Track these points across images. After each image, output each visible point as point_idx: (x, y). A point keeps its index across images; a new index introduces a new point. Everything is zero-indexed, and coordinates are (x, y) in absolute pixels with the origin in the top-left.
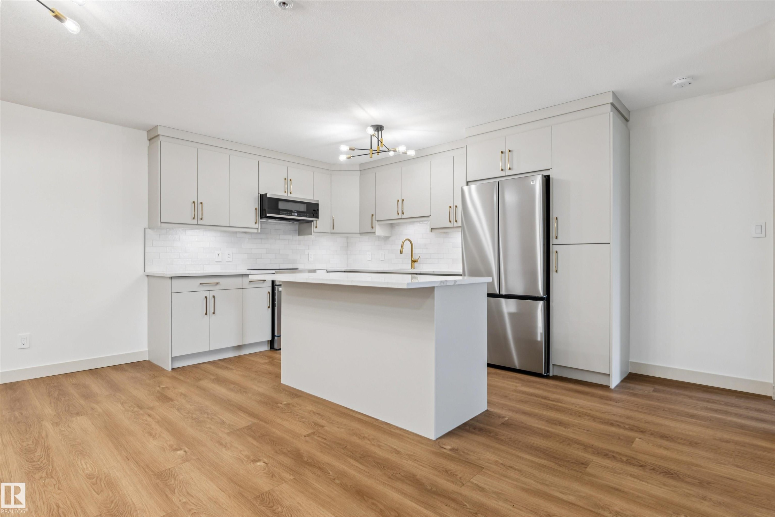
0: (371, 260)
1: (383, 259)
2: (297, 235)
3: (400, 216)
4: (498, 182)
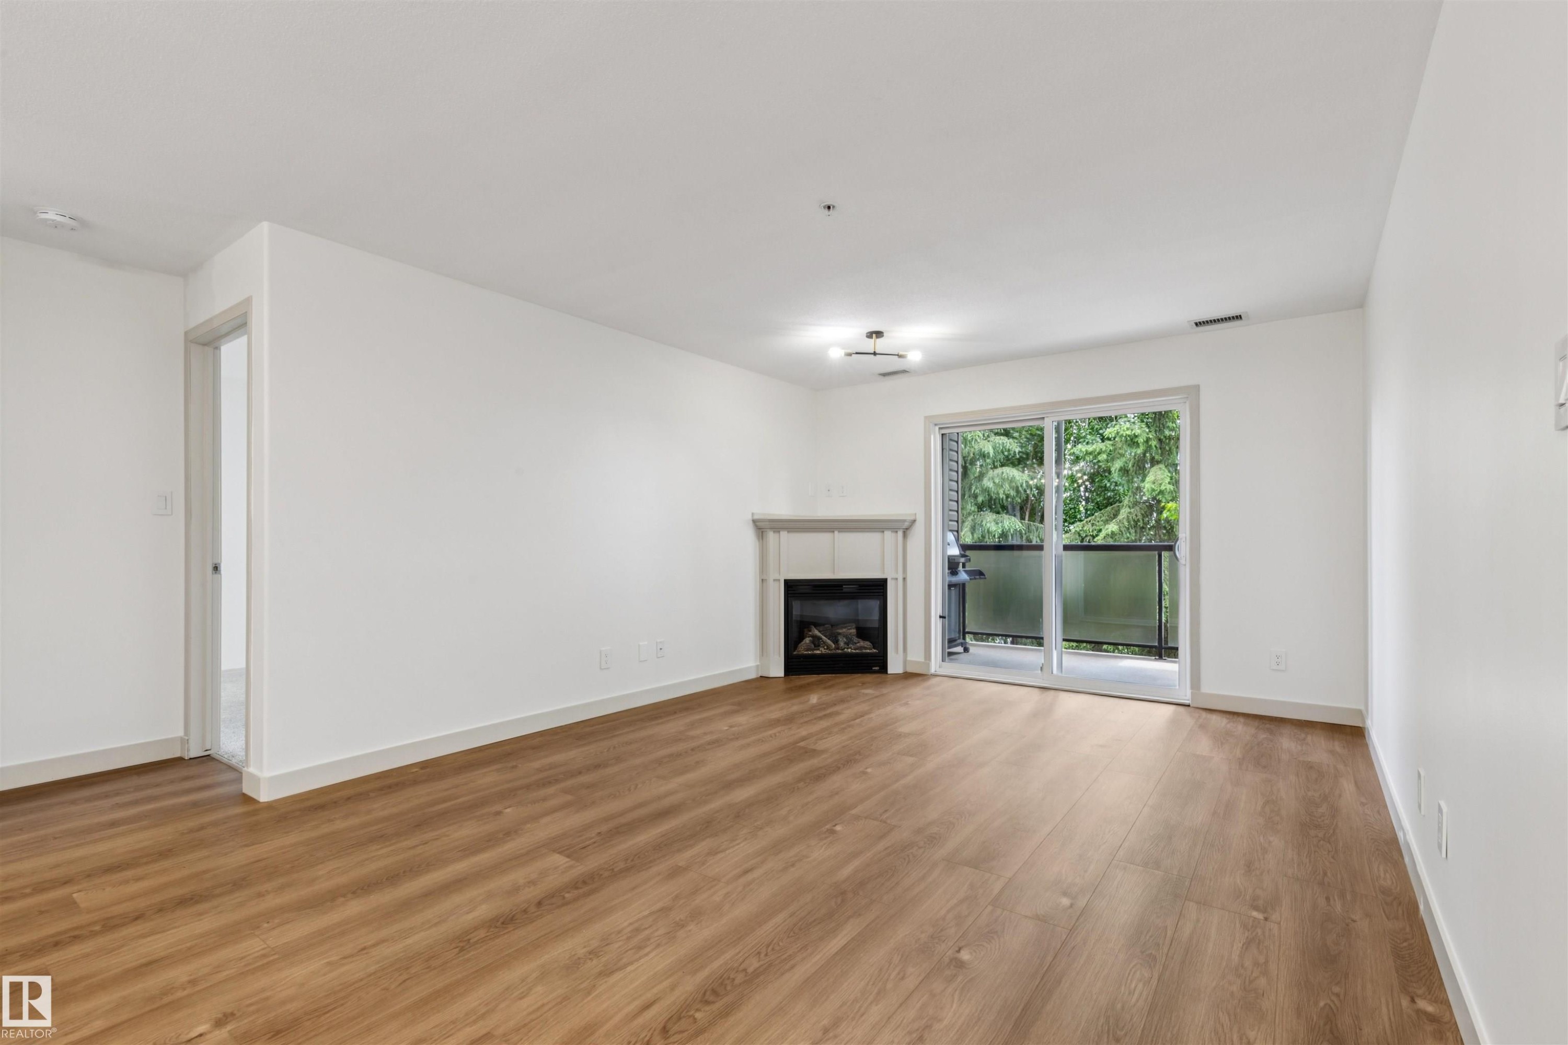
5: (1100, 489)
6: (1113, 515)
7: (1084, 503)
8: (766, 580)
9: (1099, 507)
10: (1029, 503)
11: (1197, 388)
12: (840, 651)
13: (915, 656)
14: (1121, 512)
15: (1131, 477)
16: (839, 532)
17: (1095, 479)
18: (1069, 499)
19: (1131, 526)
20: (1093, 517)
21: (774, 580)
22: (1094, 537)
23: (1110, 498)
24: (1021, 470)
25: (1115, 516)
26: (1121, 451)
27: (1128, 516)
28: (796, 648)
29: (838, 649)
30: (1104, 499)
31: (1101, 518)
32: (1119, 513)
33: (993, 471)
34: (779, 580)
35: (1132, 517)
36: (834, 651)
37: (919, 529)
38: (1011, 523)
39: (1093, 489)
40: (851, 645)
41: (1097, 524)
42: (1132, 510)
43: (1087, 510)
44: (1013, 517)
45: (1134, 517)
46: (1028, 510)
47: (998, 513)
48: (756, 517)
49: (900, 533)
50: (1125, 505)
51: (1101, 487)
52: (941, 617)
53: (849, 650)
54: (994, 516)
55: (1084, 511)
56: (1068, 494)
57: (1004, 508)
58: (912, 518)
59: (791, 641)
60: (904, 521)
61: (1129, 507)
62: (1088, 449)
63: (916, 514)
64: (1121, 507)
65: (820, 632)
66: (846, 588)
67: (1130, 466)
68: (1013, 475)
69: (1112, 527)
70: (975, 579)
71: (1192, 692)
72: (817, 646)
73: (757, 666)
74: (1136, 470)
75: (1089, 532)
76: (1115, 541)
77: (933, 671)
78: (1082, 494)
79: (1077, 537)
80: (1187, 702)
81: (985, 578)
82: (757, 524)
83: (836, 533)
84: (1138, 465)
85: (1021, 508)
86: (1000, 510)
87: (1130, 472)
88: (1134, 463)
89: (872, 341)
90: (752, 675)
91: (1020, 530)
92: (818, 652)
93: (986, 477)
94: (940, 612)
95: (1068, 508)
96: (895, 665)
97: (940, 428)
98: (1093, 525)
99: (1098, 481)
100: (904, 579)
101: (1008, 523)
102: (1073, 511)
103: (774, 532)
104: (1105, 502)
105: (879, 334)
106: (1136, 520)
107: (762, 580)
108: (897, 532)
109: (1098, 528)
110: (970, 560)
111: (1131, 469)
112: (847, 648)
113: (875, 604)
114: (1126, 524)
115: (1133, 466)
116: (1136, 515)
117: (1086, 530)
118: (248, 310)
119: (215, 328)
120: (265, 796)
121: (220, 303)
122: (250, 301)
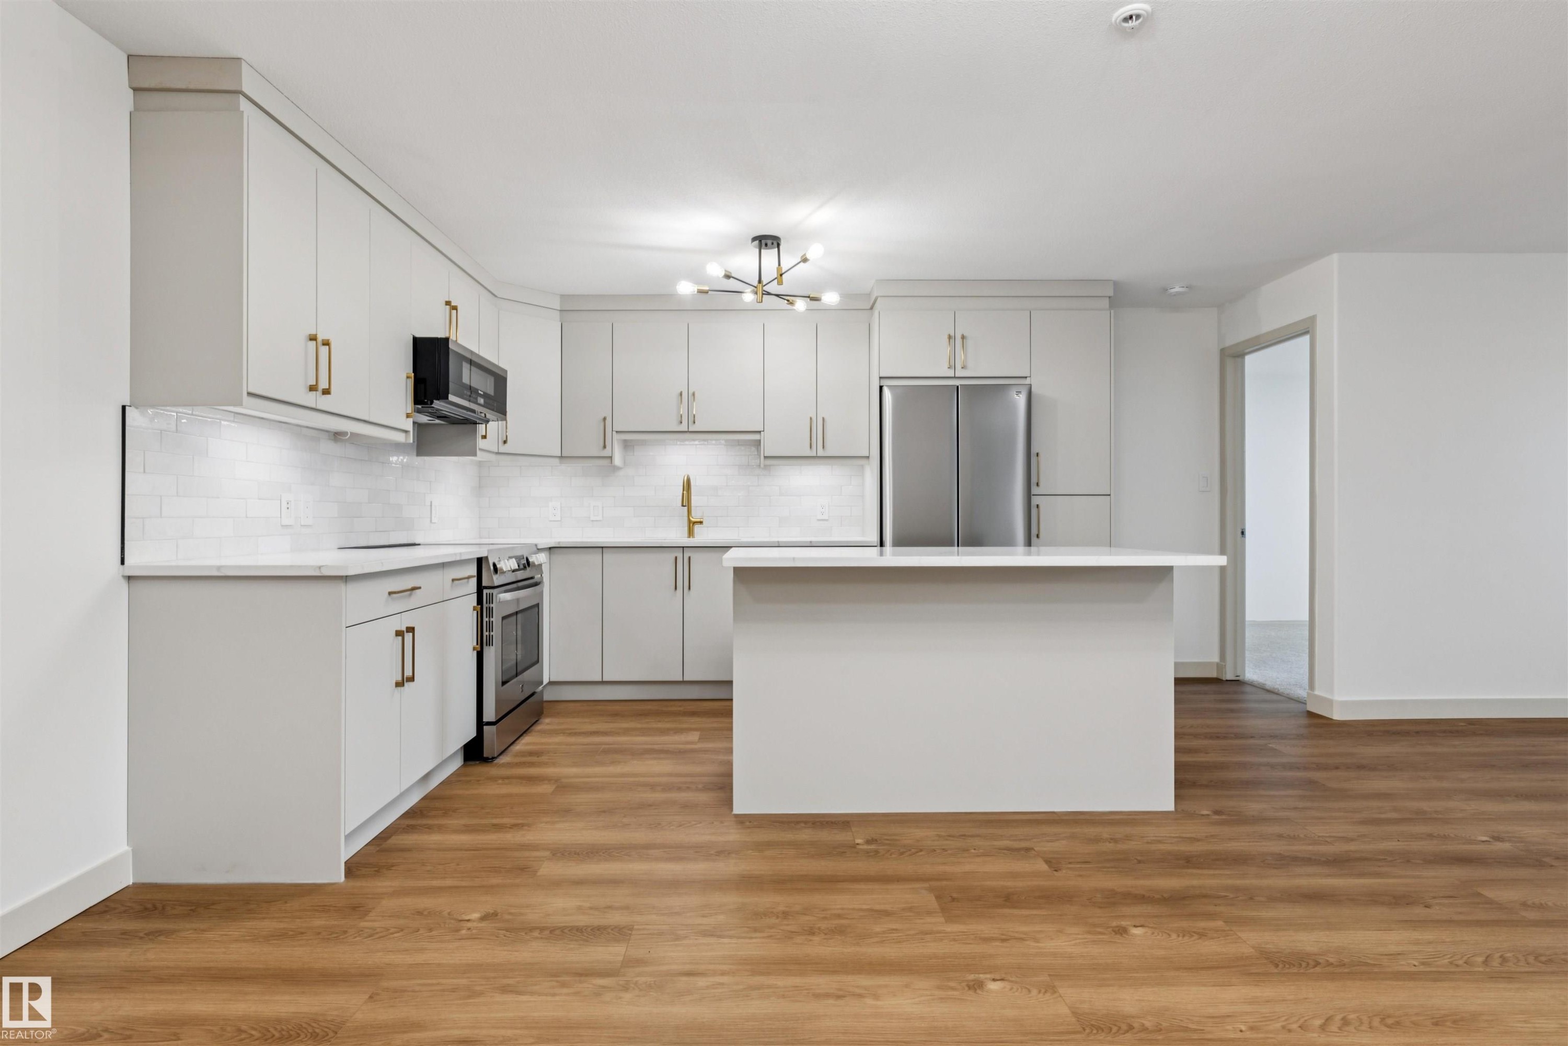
0: (561, 521)
1: (600, 518)
2: (415, 454)
3: (684, 427)
4: (958, 387)
118: (1305, 328)
119: (1259, 343)
120: (1337, 715)
121: (1269, 323)
122: (1313, 319)
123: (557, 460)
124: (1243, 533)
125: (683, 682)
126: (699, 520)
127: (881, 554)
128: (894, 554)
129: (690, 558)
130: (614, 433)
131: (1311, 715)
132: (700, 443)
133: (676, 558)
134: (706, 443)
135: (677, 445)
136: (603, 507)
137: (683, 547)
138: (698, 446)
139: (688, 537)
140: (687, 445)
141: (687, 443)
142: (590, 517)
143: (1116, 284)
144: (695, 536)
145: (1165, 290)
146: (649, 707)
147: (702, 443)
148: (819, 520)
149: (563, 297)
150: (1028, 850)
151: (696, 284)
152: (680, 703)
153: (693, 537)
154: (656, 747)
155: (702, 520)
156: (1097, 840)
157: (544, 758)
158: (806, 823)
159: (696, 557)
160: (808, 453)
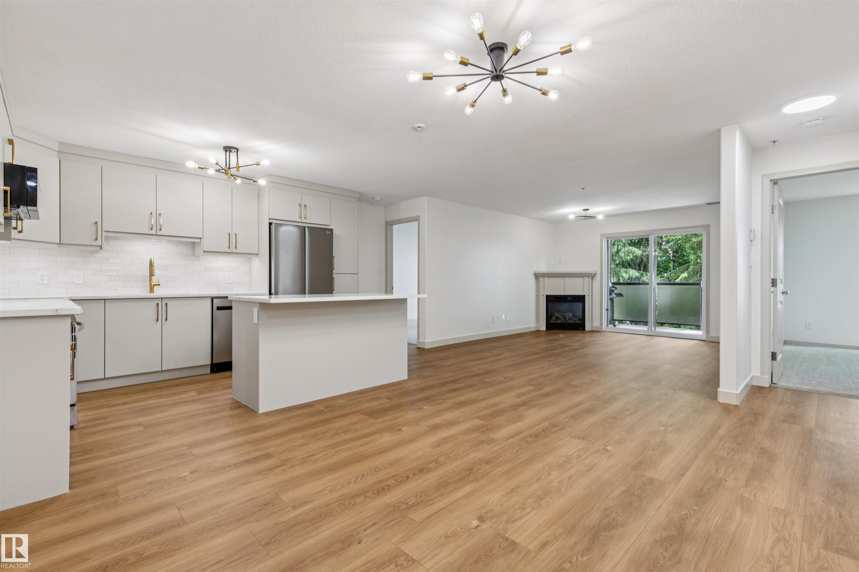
0: (48, 284)
1: (81, 282)
3: (153, 232)
4: (305, 227)
5: (681, 256)
6: (686, 269)
7: (672, 263)
8: (539, 295)
9: (680, 264)
10: (643, 263)
11: (709, 225)
12: (566, 322)
13: (596, 324)
14: (690, 268)
15: (695, 251)
16: (567, 277)
17: (679, 251)
18: (664, 261)
19: (695, 274)
20: (676, 270)
21: (542, 295)
22: (675, 279)
23: (686, 260)
24: (638, 247)
25: (687, 269)
26: (689, 239)
27: (693, 270)
28: (550, 320)
29: (566, 321)
30: (683, 261)
31: (679, 270)
32: (689, 268)
33: (624, 248)
34: (544, 295)
35: (695, 270)
36: (564, 322)
37: (598, 277)
38: (634, 273)
39: (677, 256)
40: (570, 320)
41: (677, 273)
42: (695, 267)
43: (674, 266)
44: (634, 270)
45: (696, 270)
46: (643, 266)
47: (627, 268)
48: (535, 272)
49: (590, 278)
50: (692, 264)
51: (682, 255)
52: (606, 310)
53: (570, 322)
54: (625, 270)
55: (672, 267)
56: (664, 258)
57: (630, 265)
58: (595, 272)
59: (549, 317)
60: (592, 273)
61: (694, 265)
62: (672, 238)
63: (597, 271)
64: (690, 265)
65: (558, 314)
66: (569, 298)
67: (695, 246)
68: (634, 251)
69: (685, 275)
70: (619, 297)
71: (706, 336)
72: (558, 320)
73: (536, 326)
74: (698, 248)
75: (673, 277)
76: (686, 281)
77: (603, 330)
78: (671, 258)
79: (667, 279)
80: (704, 339)
81: (623, 297)
82: (536, 275)
83: (566, 278)
84: (699, 245)
85: (639, 265)
86: (628, 266)
87: (695, 248)
88: (697, 244)
89: (584, 212)
90: (534, 330)
91: (638, 276)
92: (558, 322)
93: (620, 251)
94: (606, 308)
95: (663, 265)
96: (588, 328)
97: (607, 238)
98: (675, 274)
99: (680, 252)
100: (592, 295)
101: (632, 273)
102: (666, 267)
103: (542, 277)
104: (683, 262)
105: (587, 210)
106: (697, 271)
107: (538, 295)
108: (589, 278)
109: (678, 275)
110: (616, 289)
111: (696, 247)
112: (570, 321)
113: (581, 305)
114: (692, 273)
115: (697, 246)
116: (697, 269)
117: (672, 276)
118: (417, 219)
119: (399, 222)
120: (427, 347)
121: (404, 215)
122: (419, 217)
123: (56, 246)
124: (392, 288)
125: (162, 371)
126: (158, 283)
127: (270, 298)
128: (275, 298)
129: (166, 304)
130: (103, 232)
131: (418, 348)
132: (156, 241)
133: (158, 304)
134: (160, 241)
135: (140, 241)
136: (84, 275)
137: (162, 298)
138: (154, 242)
139: (150, 293)
140: (146, 241)
141: (146, 240)
142: (73, 282)
143: (360, 194)
144: (154, 292)
145: (374, 198)
146: (143, 387)
147: (157, 241)
148: (227, 283)
149: (61, 143)
150: (379, 397)
151: (197, 163)
152: (162, 383)
153: (153, 292)
154: (178, 401)
155: (159, 283)
156: (395, 390)
157: (110, 419)
158: (295, 409)
159: (170, 303)
160: (227, 250)
